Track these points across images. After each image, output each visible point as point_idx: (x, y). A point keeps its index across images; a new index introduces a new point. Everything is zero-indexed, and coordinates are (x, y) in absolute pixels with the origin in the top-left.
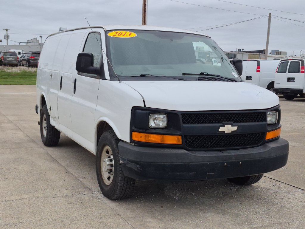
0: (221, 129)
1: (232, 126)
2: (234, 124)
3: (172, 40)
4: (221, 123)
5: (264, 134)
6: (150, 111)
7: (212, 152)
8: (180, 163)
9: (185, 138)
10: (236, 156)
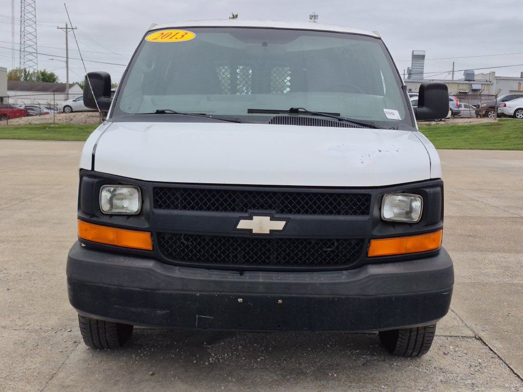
0: (243, 224)
1: (271, 220)
2: (277, 216)
3: (265, 44)
4: (246, 211)
5: (362, 243)
6: (101, 180)
7: (225, 273)
8: (134, 287)
9: (159, 237)
10: (269, 286)
